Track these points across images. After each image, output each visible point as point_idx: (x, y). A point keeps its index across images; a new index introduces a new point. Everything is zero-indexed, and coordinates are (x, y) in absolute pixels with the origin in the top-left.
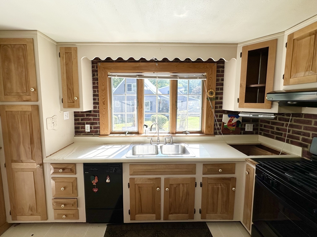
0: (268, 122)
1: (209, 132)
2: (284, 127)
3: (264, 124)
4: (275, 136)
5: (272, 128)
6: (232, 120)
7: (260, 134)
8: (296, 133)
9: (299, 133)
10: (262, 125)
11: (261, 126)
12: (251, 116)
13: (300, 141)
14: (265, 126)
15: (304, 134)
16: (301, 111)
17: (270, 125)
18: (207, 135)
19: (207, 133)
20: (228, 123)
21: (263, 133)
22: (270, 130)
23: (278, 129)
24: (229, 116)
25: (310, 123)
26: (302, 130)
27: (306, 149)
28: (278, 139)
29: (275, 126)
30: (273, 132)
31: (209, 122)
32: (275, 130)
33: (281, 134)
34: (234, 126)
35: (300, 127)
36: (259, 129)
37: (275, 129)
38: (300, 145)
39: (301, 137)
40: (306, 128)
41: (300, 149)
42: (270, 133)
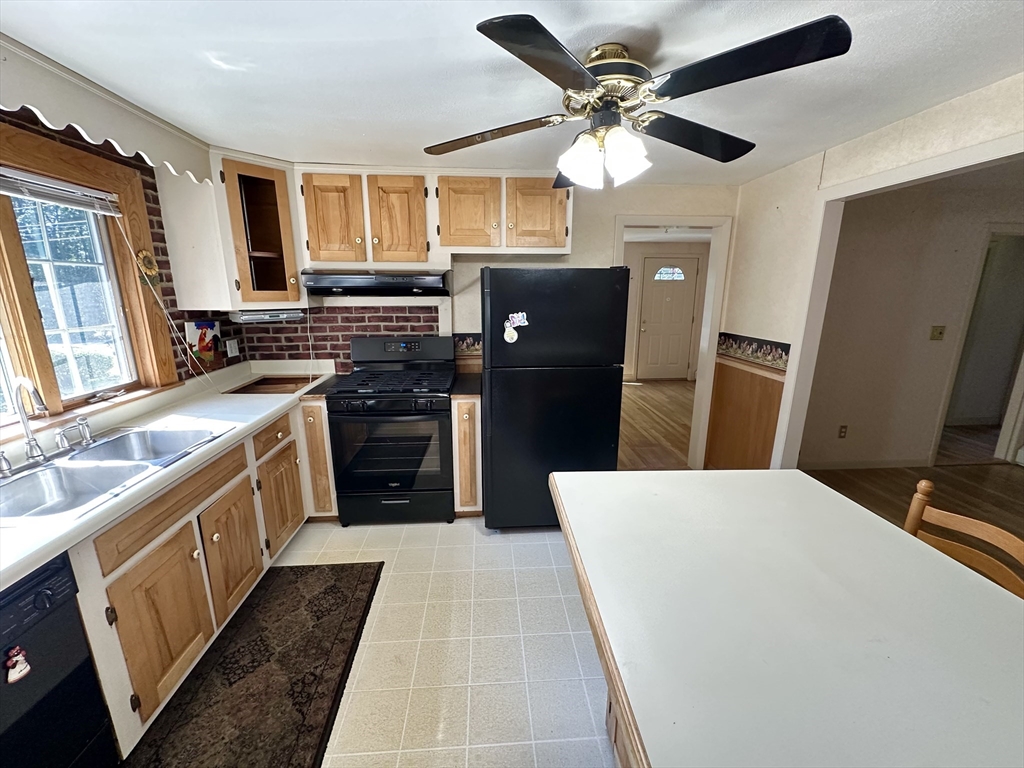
0: (267, 331)
1: (168, 377)
2: (299, 334)
3: (255, 336)
4: (287, 353)
5: (277, 340)
6: (205, 335)
7: (253, 358)
8: (320, 340)
9: (325, 339)
10: (252, 338)
11: (251, 340)
12: (267, 317)
13: (329, 351)
14: (260, 340)
15: (332, 338)
16: (323, 303)
17: (271, 335)
18: (166, 386)
19: (164, 383)
20: (199, 343)
21: (257, 354)
22: (274, 344)
23: (289, 339)
24: (199, 327)
25: (335, 320)
26: (328, 333)
27: (338, 360)
28: (292, 357)
29: (283, 336)
30: (281, 348)
31: (162, 349)
32: (284, 343)
33: (297, 347)
34: (210, 350)
35: (323, 329)
36: (247, 349)
37: (283, 340)
38: (330, 356)
39: (329, 344)
40: (332, 329)
41: (331, 362)
42: (275, 352)
